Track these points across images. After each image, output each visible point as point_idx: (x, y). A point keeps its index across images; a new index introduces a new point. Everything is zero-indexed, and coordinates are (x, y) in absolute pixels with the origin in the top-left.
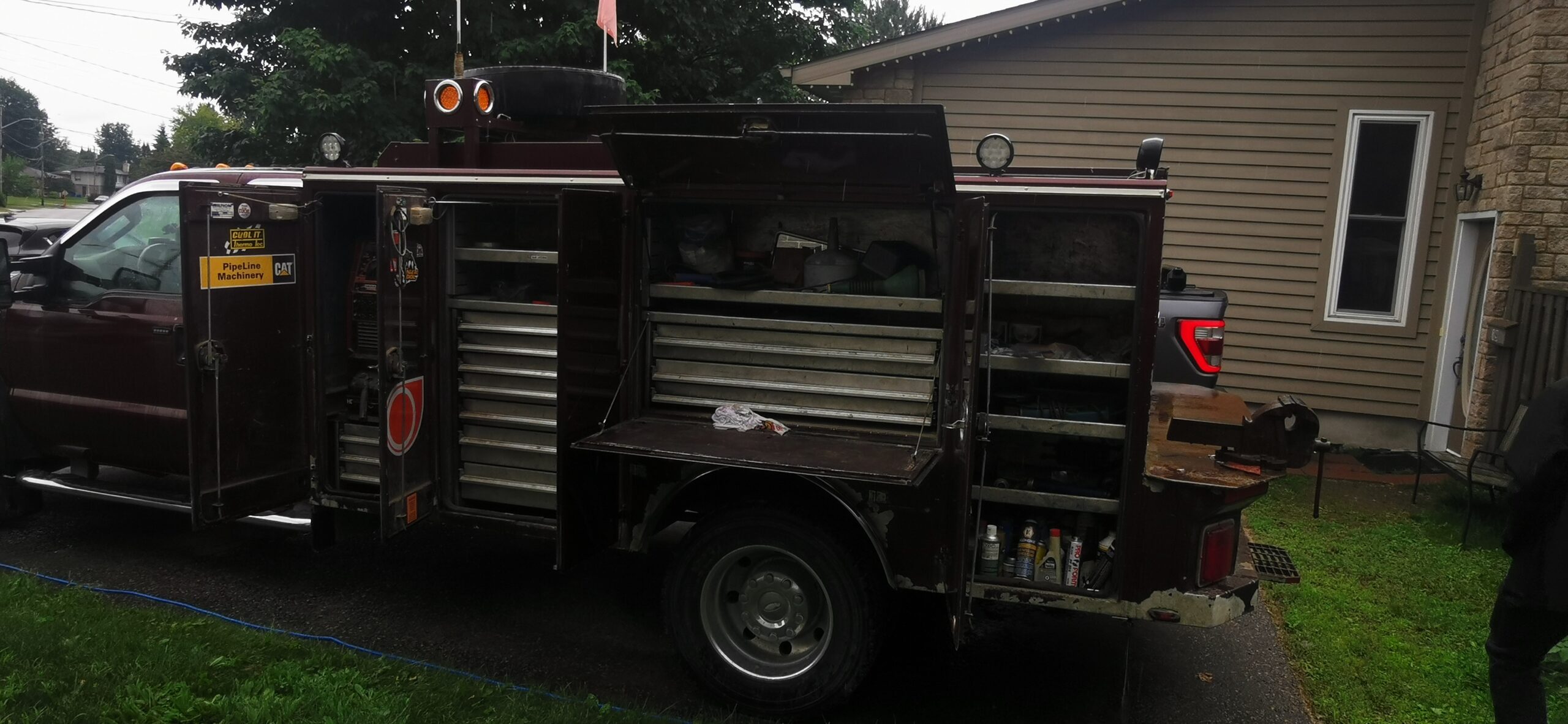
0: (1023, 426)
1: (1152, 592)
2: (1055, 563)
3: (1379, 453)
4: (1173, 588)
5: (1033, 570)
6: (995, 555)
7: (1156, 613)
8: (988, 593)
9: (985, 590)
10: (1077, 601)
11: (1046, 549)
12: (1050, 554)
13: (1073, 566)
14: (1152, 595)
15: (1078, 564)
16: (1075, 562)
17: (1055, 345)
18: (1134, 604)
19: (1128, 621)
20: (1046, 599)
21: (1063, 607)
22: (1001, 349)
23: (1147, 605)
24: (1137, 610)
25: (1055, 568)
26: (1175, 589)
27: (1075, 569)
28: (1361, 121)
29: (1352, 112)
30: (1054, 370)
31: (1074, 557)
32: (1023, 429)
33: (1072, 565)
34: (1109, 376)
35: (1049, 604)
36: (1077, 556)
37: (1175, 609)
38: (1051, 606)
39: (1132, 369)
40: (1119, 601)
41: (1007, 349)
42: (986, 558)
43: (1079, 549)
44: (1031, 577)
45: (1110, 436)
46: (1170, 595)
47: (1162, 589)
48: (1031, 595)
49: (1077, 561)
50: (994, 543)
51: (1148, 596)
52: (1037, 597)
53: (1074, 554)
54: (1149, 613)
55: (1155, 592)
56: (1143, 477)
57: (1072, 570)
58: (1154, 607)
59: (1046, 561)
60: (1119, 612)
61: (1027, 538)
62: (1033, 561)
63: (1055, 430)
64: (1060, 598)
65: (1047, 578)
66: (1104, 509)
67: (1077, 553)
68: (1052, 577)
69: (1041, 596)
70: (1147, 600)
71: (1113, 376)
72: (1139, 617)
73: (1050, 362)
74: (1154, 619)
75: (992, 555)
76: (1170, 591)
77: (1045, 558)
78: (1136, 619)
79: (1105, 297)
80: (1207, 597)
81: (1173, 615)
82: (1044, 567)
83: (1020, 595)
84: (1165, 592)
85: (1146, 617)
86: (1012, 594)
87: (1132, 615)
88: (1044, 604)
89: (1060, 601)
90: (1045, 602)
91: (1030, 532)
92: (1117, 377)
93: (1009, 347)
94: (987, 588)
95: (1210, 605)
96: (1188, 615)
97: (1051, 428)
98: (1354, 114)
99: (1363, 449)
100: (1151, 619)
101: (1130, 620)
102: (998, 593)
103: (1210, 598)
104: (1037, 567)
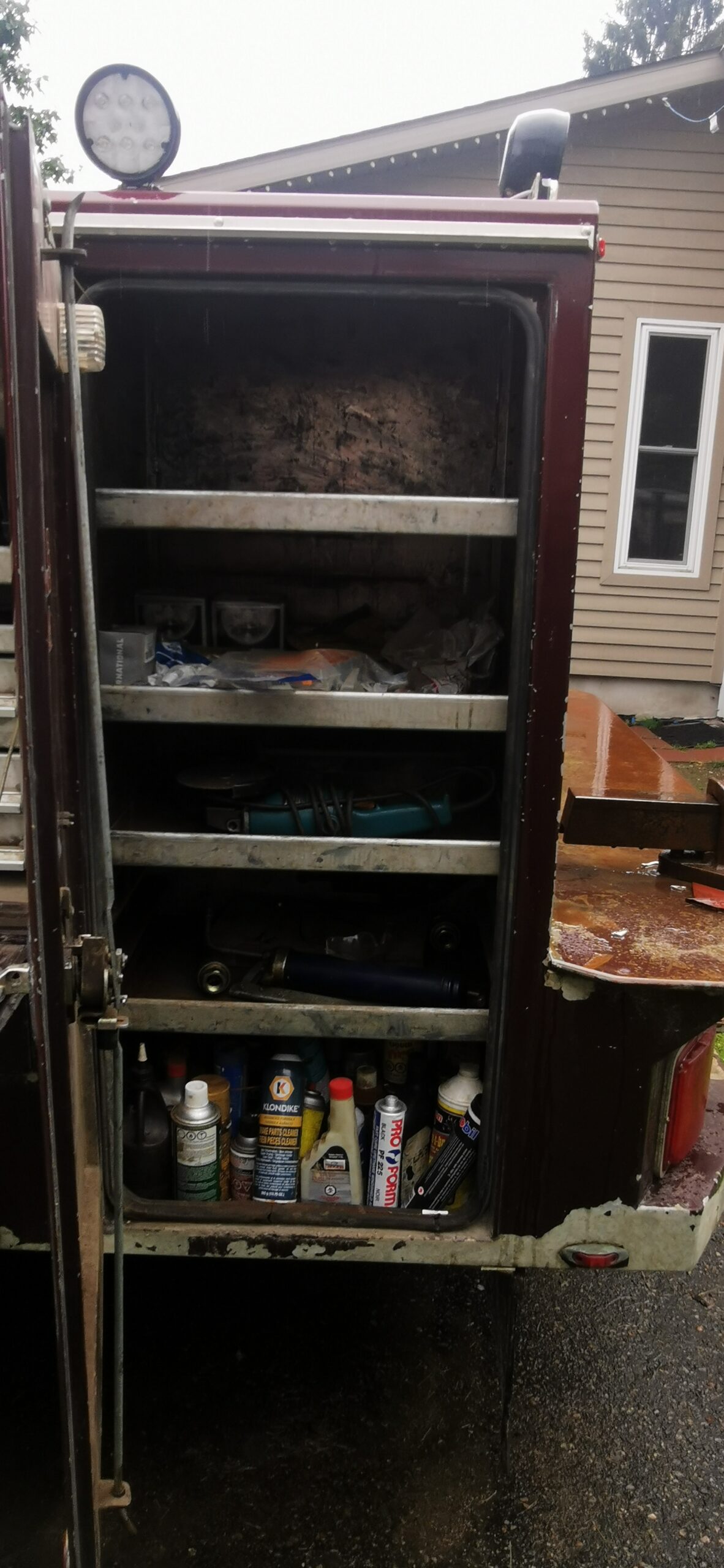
0: (251, 859)
1: (568, 1213)
2: (345, 1157)
3: (672, 722)
4: (614, 1199)
5: (298, 1175)
6: (207, 1153)
7: (577, 1255)
8: (197, 1244)
9: (190, 1239)
10: (400, 1245)
11: (324, 1128)
12: (332, 1139)
13: (387, 1165)
14: (567, 1219)
15: (398, 1158)
16: (392, 1156)
17: (317, 655)
18: (528, 1240)
19: (515, 1273)
20: (332, 1246)
21: (372, 1260)
22: (187, 670)
23: (557, 1239)
24: (534, 1251)
25: (347, 1169)
26: (618, 1202)
27: (392, 1169)
28: (650, 332)
29: (640, 321)
30: (322, 718)
31: (387, 1143)
32: (251, 866)
33: (385, 1162)
34: (454, 728)
35: (339, 1256)
36: (396, 1141)
37: (618, 1241)
38: (343, 1258)
39: (512, 711)
40: (495, 1236)
41: (202, 669)
42: (187, 1163)
43: (399, 1127)
44: (296, 1193)
45: (460, 870)
46: (608, 1214)
47: (589, 1203)
48: (296, 1241)
49: (396, 1152)
50: (202, 1128)
51: (560, 1221)
52: (310, 1244)
53: (388, 1138)
54: (562, 1255)
55: (573, 1212)
56: (545, 969)
57: (387, 1173)
58: (571, 1240)
59: (326, 1156)
60: (496, 1258)
61: (279, 1103)
62: (296, 1156)
63: (330, 864)
64: (362, 1243)
65: (330, 1191)
66: (451, 1031)
67: (395, 1136)
68: (340, 1189)
69: (320, 1242)
70: (557, 1229)
71: (463, 726)
72: (541, 1264)
73: (310, 701)
74: (572, 1266)
75: (201, 1154)
76: (608, 1206)
77: (323, 1148)
78: (534, 1270)
79: (439, 529)
80: (688, 1211)
81: (615, 1256)
82: (322, 1167)
83: (271, 1243)
84: (598, 1211)
85: (554, 1262)
86: (252, 1243)
87: (524, 1261)
88: (327, 1258)
89: (362, 1249)
90: (330, 1250)
91: (283, 1087)
92: (474, 728)
93: (207, 663)
94: (193, 1235)
95: (693, 1227)
96: (647, 1250)
97: (320, 860)
98: (643, 324)
99: (656, 720)
100: (565, 1266)
101: (520, 1271)
102: (222, 1243)
103: (693, 1213)
104: (307, 1165)
